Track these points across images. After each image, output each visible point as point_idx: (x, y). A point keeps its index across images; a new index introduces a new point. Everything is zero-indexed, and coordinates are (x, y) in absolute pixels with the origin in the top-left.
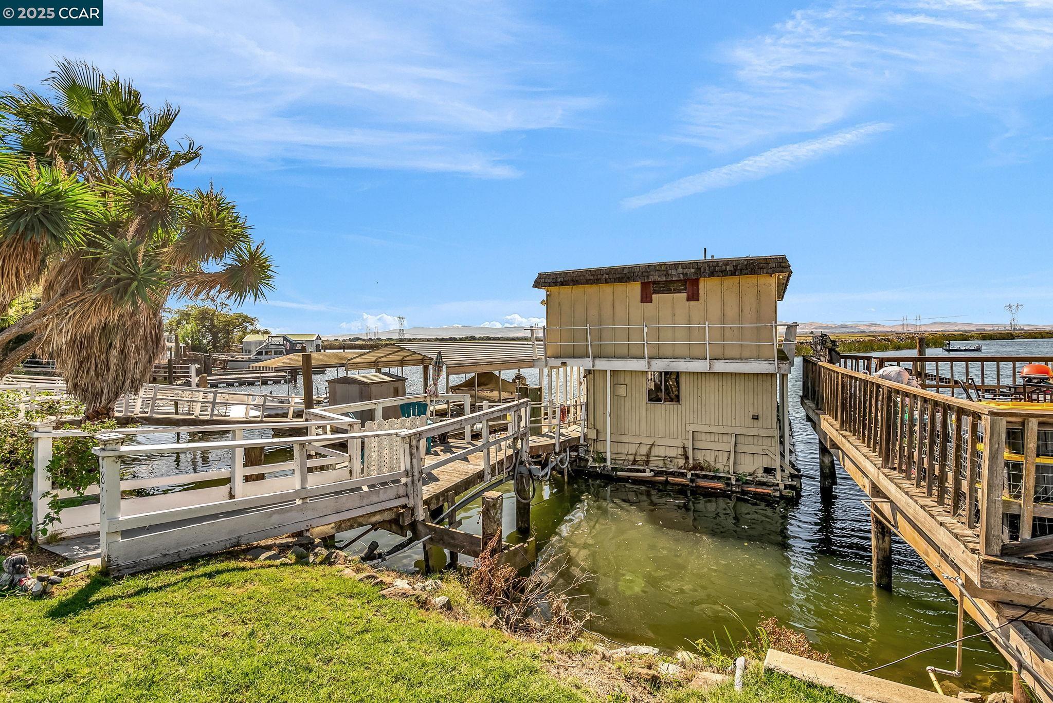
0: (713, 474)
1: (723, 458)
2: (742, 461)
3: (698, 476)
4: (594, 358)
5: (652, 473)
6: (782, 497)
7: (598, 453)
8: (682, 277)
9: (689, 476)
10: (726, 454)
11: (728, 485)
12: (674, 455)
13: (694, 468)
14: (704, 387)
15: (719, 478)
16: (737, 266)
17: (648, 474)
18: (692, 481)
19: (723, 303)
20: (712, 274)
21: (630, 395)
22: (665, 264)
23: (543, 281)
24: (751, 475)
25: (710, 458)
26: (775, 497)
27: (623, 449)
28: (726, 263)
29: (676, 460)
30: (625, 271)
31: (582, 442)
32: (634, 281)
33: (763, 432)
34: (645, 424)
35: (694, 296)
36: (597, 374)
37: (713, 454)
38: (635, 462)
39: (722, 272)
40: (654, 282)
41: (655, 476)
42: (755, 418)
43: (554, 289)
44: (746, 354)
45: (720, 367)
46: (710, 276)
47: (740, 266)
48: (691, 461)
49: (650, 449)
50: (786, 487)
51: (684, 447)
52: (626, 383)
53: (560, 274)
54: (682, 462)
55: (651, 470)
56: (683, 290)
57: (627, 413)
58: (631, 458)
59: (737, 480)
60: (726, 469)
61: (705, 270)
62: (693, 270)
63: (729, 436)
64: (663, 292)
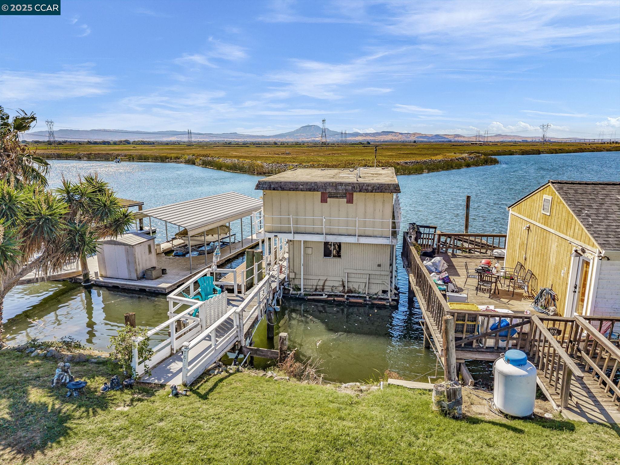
0: (357, 295)
1: (362, 286)
2: (372, 287)
3: (350, 296)
4: (294, 233)
5: (326, 296)
6: (390, 305)
7: (296, 285)
8: (344, 191)
9: (346, 297)
10: (364, 284)
11: (365, 301)
12: (337, 285)
13: (348, 292)
14: (354, 250)
15: (361, 297)
16: (373, 187)
17: (324, 297)
18: (347, 299)
19: (365, 205)
20: (361, 191)
21: (314, 253)
22: (335, 183)
23: (261, 186)
24: (376, 294)
25: (356, 286)
26: (387, 305)
27: (310, 282)
28: (369, 185)
29: (338, 288)
30: (313, 185)
31: (286, 280)
32: (317, 191)
33: (383, 273)
34: (322, 269)
35: (350, 201)
36: (295, 243)
37: (357, 284)
38: (316, 290)
39: (366, 190)
40: (329, 192)
41: (328, 297)
42: (379, 266)
43: (268, 192)
44: (376, 234)
45: (363, 240)
46: (359, 192)
47: (375, 187)
48: (346, 288)
49: (325, 282)
50: (393, 300)
51: (343, 281)
52: (312, 247)
54: (341, 289)
55: (326, 295)
56: (344, 197)
57: (312, 264)
58: (314, 287)
59: (370, 298)
60: (364, 292)
61: (357, 188)
62: (350, 188)
63: (366, 275)
64: (334, 197)
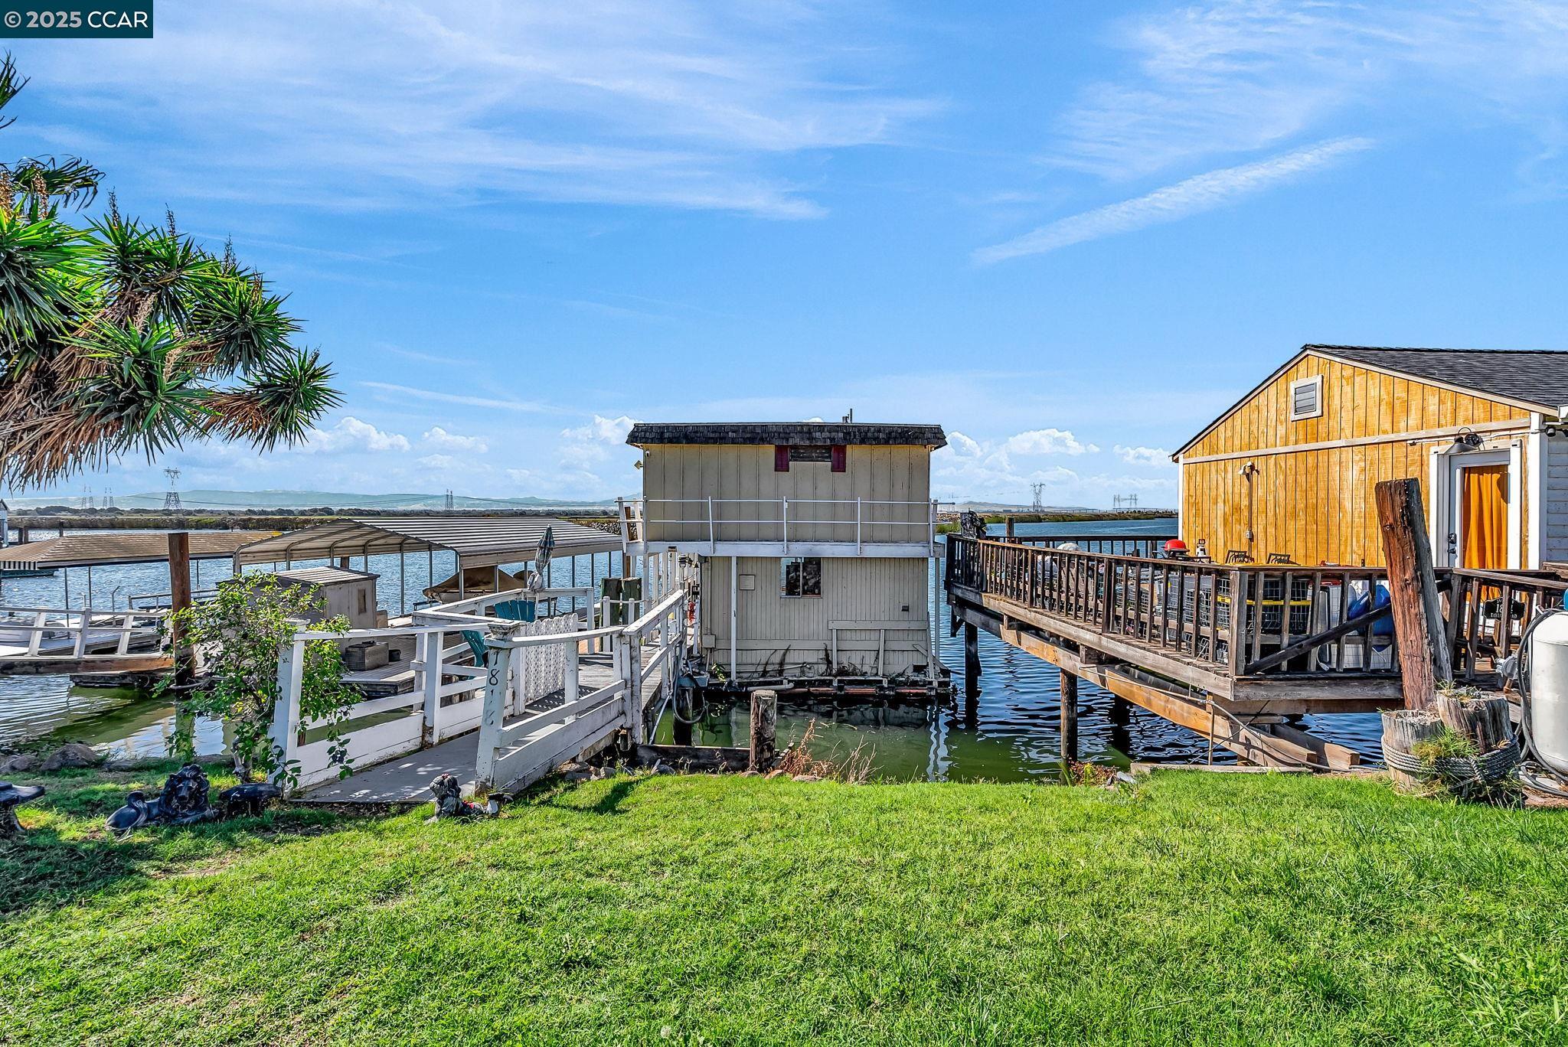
0: (859, 678)
1: (870, 659)
2: (892, 660)
3: (844, 682)
4: (716, 540)
5: (791, 685)
7: (718, 664)
8: (828, 442)
9: (835, 684)
10: (874, 654)
11: (879, 689)
12: (815, 661)
13: (840, 673)
14: (849, 575)
15: (869, 683)
16: (890, 433)
17: (787, 686)
18: (839, 689)
19: (872, 476)
20: (863, 442)
21: (759, 589)
22: (808, 425)
23: (640, 436)
24: (902, 674)
25: (856, 660)
27: (749, 658)
28: (880, 428)
29: (816, 666)
30: (758, 430)
31: (696, 652)
32: (767, 443)
33: (913, 625)
34: (778, 623)
35: (839, 466)
36: (715, 562)
37: (859, 655)
38: (765, 673)
39: (875, 439)
40: (795, 447)
41: (795, 688)
42: (906, 609)
43: (655, 447)
44: (896, 537)
45: (872, 551)
46: (861, 443)
47: (893, 434)
48: (835, 666)
49: (784, 655)
51: (826, 650)
52: (755, 572)
53: (667, 427)
54: (823, 668)
55: (789, 681)
56: (827, 457)
57: (755, 612)
58: (760, 669)
59: (889, 682)
60: (876, 671)
61: (854, 435)
62: (841, 435)
63: (878, 633)
64: (803, 459)
